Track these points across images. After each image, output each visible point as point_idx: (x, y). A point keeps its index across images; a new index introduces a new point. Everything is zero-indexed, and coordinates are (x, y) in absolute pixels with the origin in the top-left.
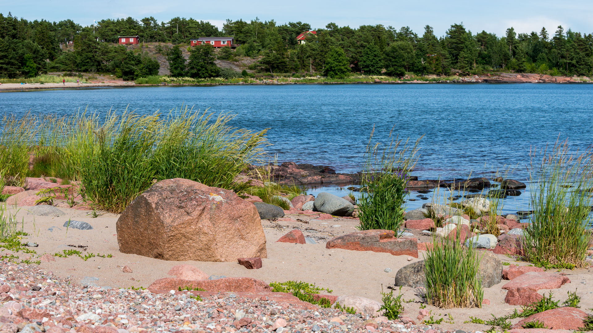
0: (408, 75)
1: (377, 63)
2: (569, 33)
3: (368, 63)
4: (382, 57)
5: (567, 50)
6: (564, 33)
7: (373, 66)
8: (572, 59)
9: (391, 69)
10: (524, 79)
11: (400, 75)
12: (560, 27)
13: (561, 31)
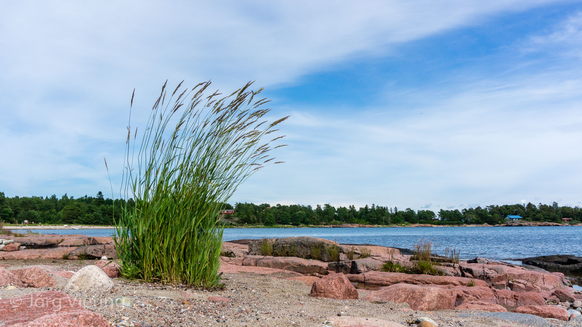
0: (301, 225)
1: (287, 220)
2: (377, 207)
3: (284, 220)
4: (290, 217)
5: (373, 214)
6: (375, 207)
7: (286, 221)
8: (375, 218)
9: (294, 222)
10: (351, 226)
11: (297, 225)
12: (373, 204)
13: (374, 206)
